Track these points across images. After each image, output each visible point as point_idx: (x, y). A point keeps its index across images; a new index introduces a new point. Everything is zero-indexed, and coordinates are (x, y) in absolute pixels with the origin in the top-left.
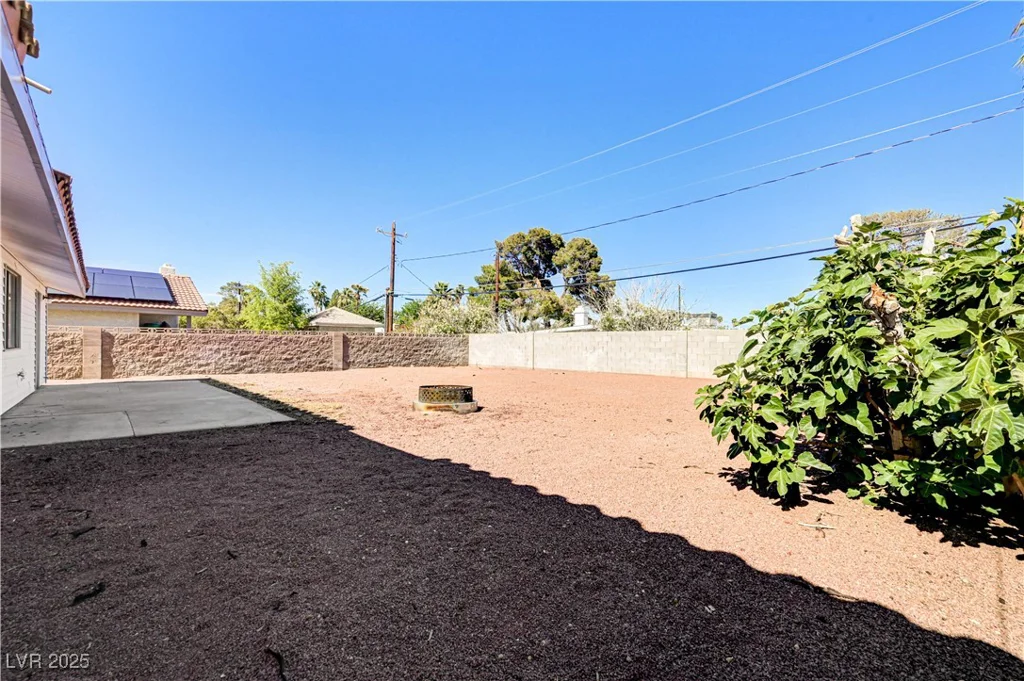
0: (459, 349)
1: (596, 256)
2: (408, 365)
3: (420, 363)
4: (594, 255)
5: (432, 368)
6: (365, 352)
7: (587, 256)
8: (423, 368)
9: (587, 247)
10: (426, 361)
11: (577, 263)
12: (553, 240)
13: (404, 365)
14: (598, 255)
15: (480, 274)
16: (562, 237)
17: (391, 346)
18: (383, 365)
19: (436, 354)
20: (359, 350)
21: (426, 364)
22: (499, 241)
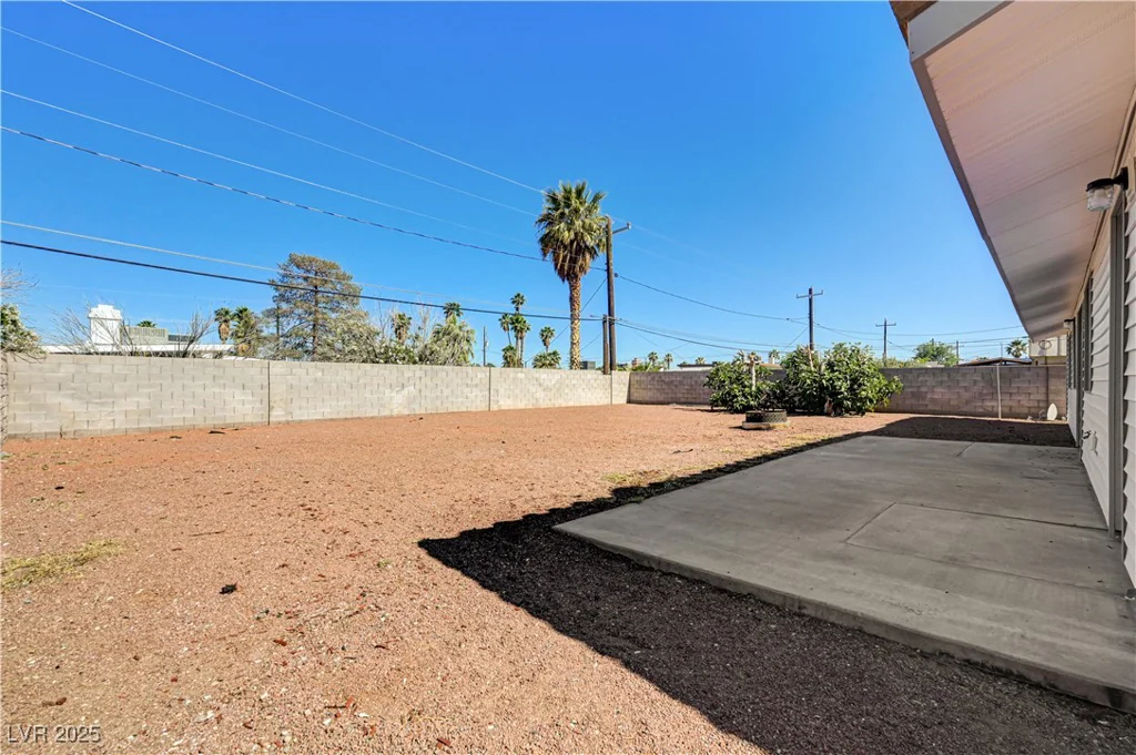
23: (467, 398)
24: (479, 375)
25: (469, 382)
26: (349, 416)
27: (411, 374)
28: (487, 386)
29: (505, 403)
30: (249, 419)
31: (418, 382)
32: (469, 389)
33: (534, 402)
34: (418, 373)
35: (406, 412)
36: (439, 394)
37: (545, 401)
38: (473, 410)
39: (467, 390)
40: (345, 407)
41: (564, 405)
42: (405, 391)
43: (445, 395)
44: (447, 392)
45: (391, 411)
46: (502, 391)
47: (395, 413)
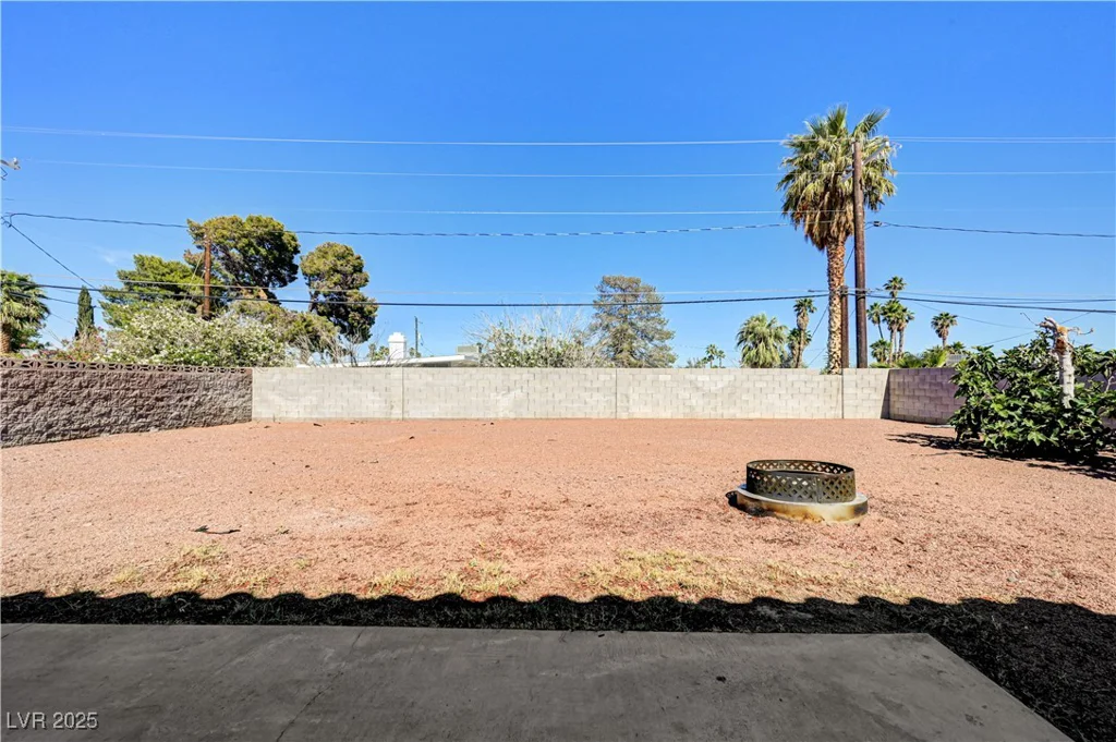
0: (238, 393)
1: (360, 271)
2: (145, 428)
3: (168, 422)
4: (358, 269)
5: (191, 430)
6: (38, 407)
7: (349, 269)
8: (175, 431)
9: (350, 258)
10: (179, 417)
11: (337, 277)
12: (285, 238)
13: (136, 430)
14: (364, 270)
15: (132, 268)
16: (297, 236)
17: (105, 391)
18: (85, 432)
19: (199, 404)
20: (19, 403)
21: (180, 423)
22: (196, 222)
23: (586, 403)
24: (602, 377)
25: (588, 385)
26: (456, 417)
27: (517, 377)
28: (613, 390)
29: (641, 411)
30: (377, 416)
31: (525, 386)
32: (588, 394)
33: (687, 410)
34: (525, 376)
35: (512, 416)
36: (550, 398)
37: (703, 409)
38: (594, 416)
39: (585, 395)
40: (452, 408)
41: (739, 416)
42: (512, 394)
43: (557, 399)
44: (559, 396)
45: (497, 413)
46: (634, 397)
47: (501, 415)
